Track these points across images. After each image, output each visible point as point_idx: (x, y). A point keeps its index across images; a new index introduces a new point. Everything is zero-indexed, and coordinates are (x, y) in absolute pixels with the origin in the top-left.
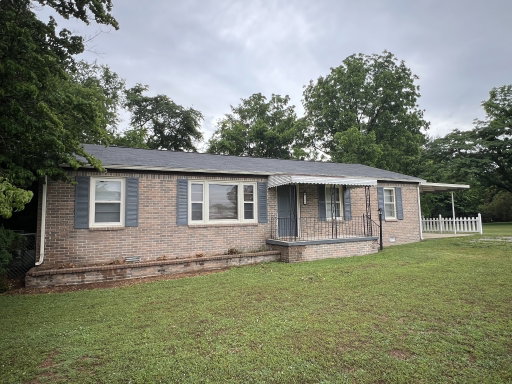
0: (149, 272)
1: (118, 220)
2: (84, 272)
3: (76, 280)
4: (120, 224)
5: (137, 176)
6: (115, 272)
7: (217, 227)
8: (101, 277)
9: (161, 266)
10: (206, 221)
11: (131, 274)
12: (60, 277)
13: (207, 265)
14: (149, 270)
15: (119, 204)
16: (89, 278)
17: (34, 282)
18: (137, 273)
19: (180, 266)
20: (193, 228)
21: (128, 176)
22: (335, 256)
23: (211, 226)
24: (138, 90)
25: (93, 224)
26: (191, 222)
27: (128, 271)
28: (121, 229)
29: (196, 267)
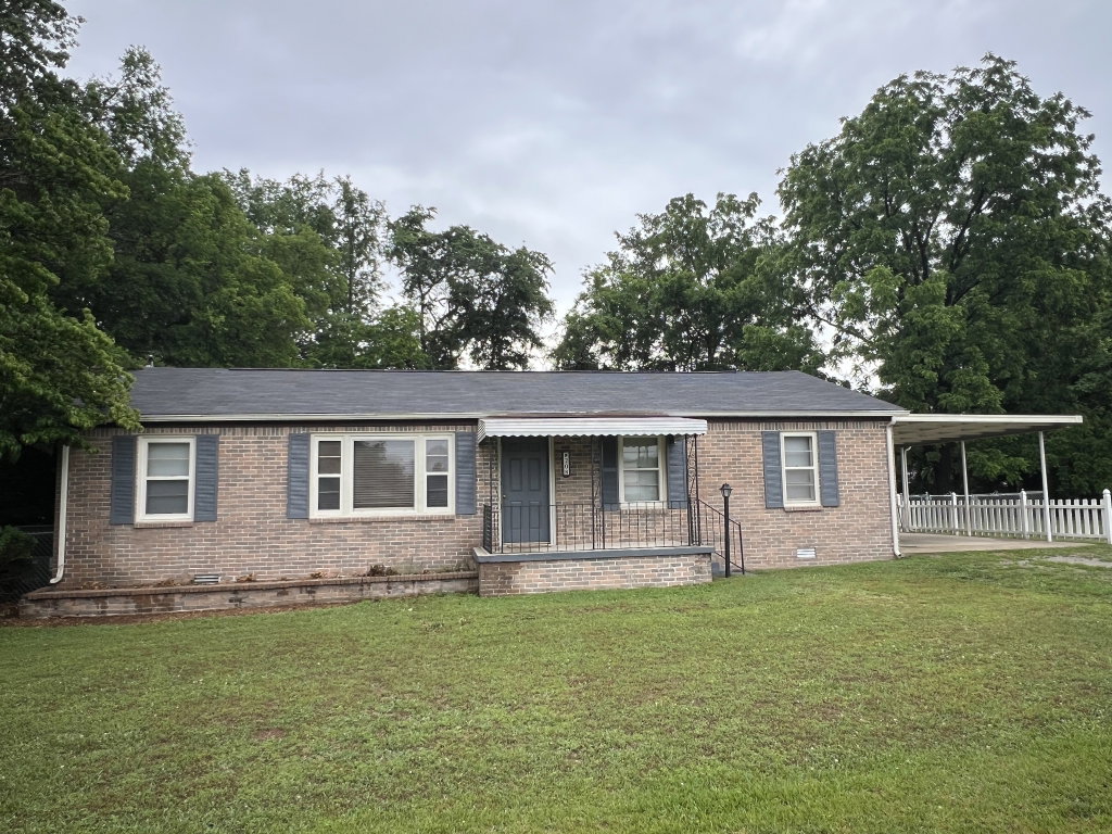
0: (214, 601)
1: (184, 510)
2: (105, 597)
3: (93, 609)
4: (187, 517)
5: (215, 431)
6: (156, 600)
7: (365, 522)
8: (132, 607)
9: (235, 591)
10: (346, 509)
11: (183, 605)
12: (69, 604)
13: (321, 595)
14: (213, 599)
15: (186, 482)
16: (114, 607)
17: (32, 609)
18: (193, 603)
19: (269, 594)
20: (318, 524)
21: (200, 432)
22: (593, 585)
23: (355, 522)
24: (414, 220)
25: (142, 516)
26: (316, 513)
27: (177, 599)
28: (187, 526)
29: (299, 597)
